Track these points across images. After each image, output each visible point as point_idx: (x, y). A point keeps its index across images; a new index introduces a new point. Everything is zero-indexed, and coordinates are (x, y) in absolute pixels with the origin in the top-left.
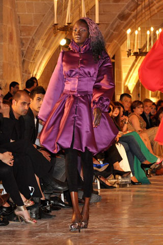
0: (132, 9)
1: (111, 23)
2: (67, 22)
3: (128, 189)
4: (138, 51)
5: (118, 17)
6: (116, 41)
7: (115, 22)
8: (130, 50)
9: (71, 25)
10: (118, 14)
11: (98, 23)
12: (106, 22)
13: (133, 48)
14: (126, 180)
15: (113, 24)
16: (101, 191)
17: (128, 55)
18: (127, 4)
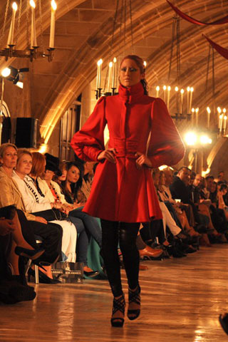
0: (109, 32)
1: (78, 49)
2: (8, 43)
3: (79, 285)
4: (111, 91)
5: (88, 42)
6: (82, 76)
7: (84, 48)
8: (100, 89)
9: (14, 48)
10: (88, 36)
11: (53, 47)
12: (70, 48)
13: (105, 87)
14: (77, 273)
15: (80, 51)
16: (39, 287)
17: (97, 95)
18: (101, 23)
